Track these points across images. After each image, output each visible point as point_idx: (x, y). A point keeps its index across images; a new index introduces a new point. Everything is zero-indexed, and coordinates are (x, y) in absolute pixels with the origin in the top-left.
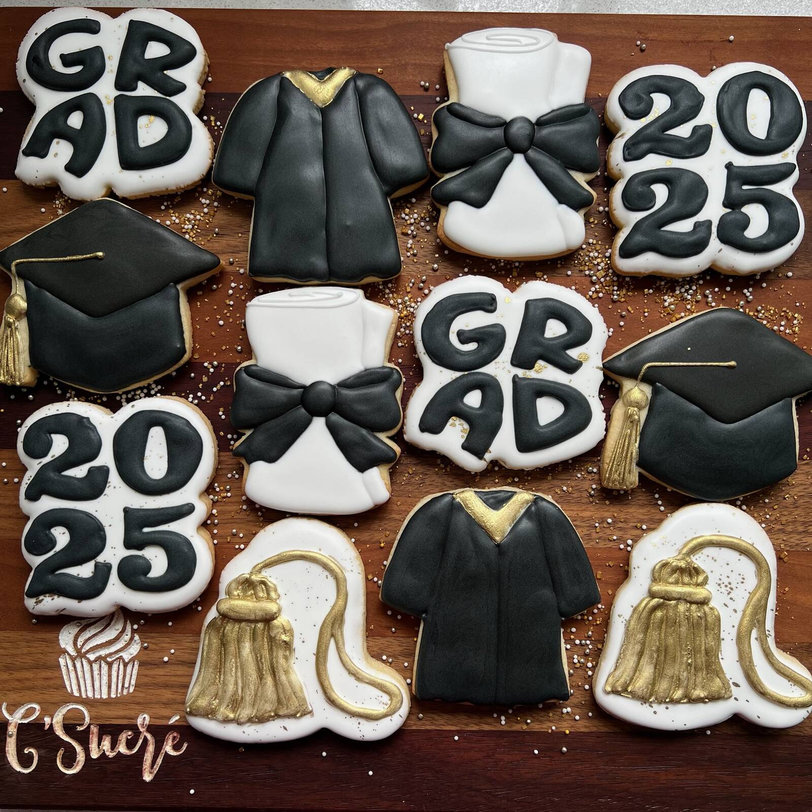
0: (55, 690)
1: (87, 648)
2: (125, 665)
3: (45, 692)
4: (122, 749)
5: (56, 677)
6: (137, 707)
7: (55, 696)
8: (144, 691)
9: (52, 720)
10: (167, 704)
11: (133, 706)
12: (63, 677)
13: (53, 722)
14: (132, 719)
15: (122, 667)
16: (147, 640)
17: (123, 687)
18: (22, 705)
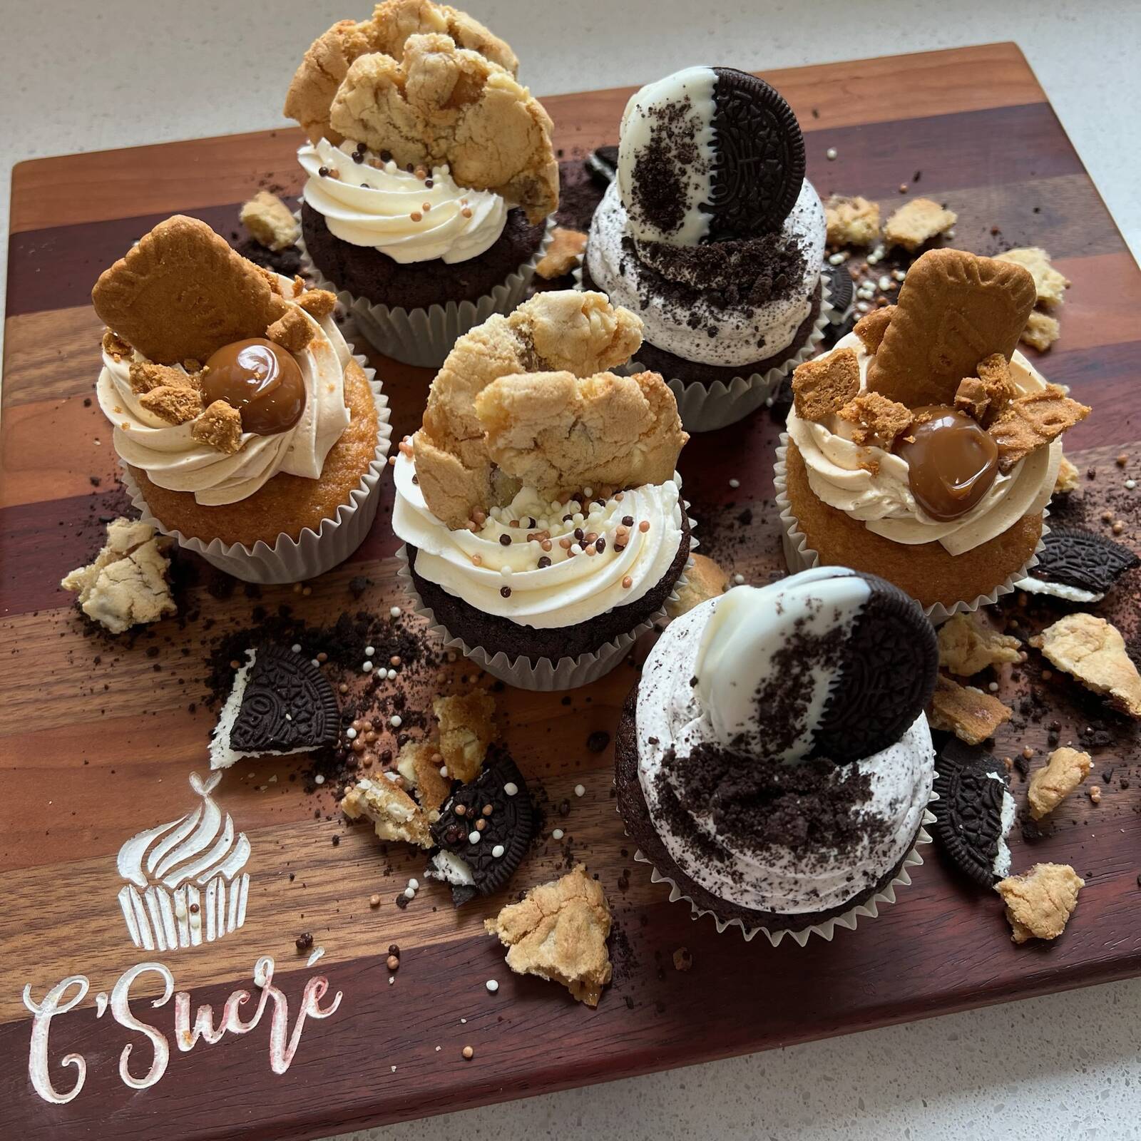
0: (113, 948)
1: (164, 871)
2: (228, 885)
5: (113, 926)
6: (253, 950)
7: (112, 957)
8: (260, 919)
11: (246, 949)
12: (125, 925)
14: (245, 971)
15: (222, 890)
16: (260, 839)
17: (226, 920)
18: (58, 982)
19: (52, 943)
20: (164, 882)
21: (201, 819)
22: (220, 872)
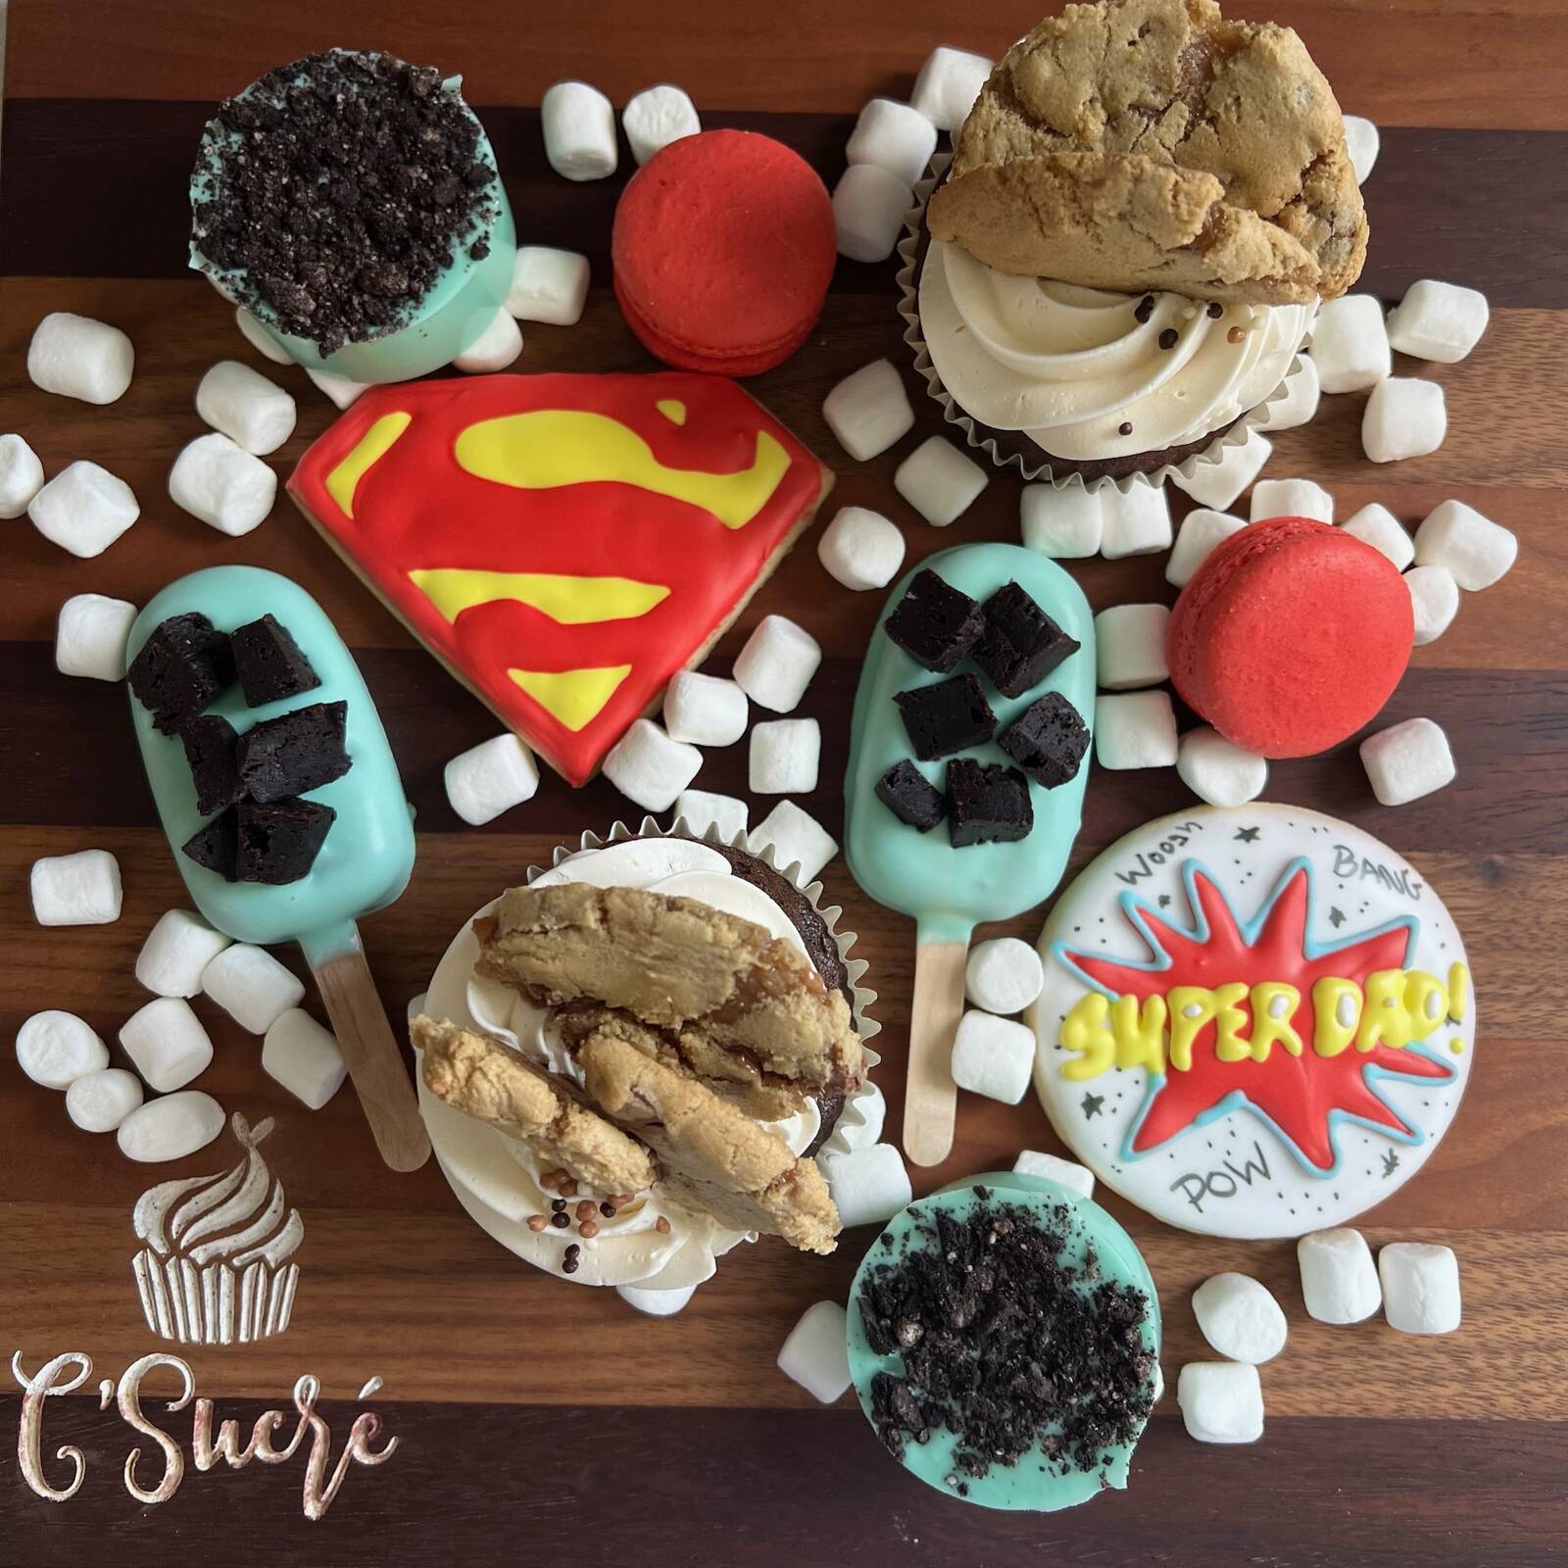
0: (123, 1327)
2: (270, 1275)
3: (101, 1330)
5: (125, 1300)
6: (295, 1363)
7: (121, 1339)
8: (309, 1328)
9: (115, 1389)
10: (356, 1357)
11: (286, 1361)
12: (140, 1300)
13: (118, 1395)
14: (281, 1387)
16: (318, 1223)
17: (264, 1320)
18: (56, 1356)
19: (47, 1305)
21: (243, 1180)
22: (263, 1256)
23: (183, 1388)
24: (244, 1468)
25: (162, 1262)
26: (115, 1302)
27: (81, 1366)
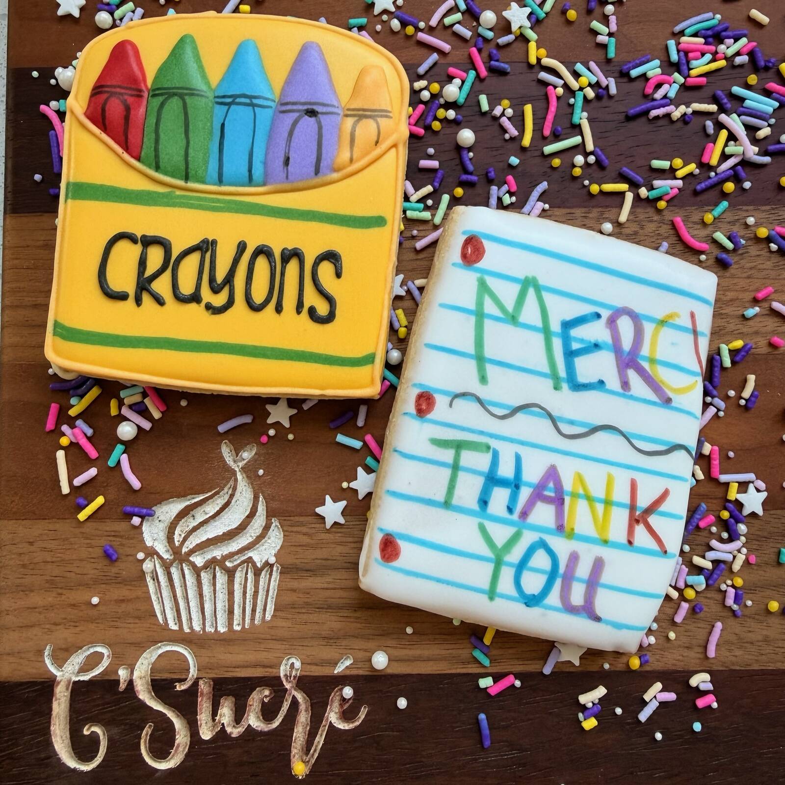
0: (137, 621)
1: (191, 547)
2: (257, 573)
3: (118, 624)
4: (254, 720)
5: (138, 598)
6: (279, 647)
7: (135, 631)
8: (290, 616)
9: (132, 673)
10: (330, 639)
11: (272, 644)
12: (150, 598)
13: (134, 678)
14: (270, 667)
15: (250, 576)
16: (295, 529)
17: (254, 611)
18: (81, 648)
19: (74, 605)
20: (191, 558)
21: (232, 496)
22: (250, 558)
23: (188, 670)
24: (242, 736)
25: (167, 566)
26: (129, 601)
27: (102, 654)
